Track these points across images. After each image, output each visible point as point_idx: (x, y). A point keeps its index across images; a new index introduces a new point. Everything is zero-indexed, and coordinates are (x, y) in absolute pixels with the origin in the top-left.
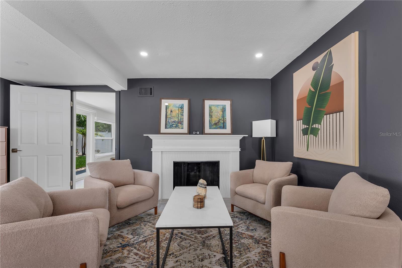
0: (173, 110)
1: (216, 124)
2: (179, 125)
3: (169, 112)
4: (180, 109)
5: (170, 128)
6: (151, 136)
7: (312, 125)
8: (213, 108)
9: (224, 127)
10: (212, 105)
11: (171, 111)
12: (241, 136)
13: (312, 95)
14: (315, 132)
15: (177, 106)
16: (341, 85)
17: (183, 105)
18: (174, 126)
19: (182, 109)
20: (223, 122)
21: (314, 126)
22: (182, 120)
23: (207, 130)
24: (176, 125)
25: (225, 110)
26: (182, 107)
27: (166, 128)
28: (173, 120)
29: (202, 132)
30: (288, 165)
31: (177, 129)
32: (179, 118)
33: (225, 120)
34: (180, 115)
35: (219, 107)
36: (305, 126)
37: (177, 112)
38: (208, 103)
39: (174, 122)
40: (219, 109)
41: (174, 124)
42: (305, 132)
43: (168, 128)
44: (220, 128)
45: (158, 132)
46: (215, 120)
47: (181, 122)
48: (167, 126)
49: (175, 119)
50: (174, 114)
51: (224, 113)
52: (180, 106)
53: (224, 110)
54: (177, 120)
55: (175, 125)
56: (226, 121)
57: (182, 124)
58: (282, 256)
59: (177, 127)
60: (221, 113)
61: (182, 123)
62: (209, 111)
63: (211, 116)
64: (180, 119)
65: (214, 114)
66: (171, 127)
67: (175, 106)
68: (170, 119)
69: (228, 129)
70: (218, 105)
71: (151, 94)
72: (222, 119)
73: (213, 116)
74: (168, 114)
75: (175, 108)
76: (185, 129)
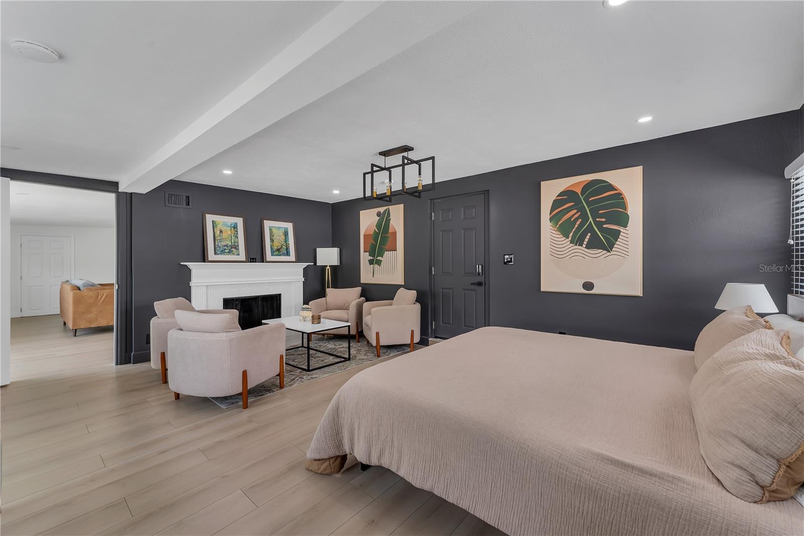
0: (223, 230)
1: (278, 250)
2: (233, 249)
3: (218, 233)
4: (233, 229)
5: (221, 254)
6: (190, 265)
7: (377, 257)
8: (274, 230)
9: (288, 254)
10: (273, 227)
11: (221, 232)
12: (305, 265)
13: (376, 235)
14: (379, 263)
15: (228, 225)
16: (395, 233)
17: (236, 223)
18: (226, 251)
19: (236, 230)
20: (285, 247)
21: (378, 258)
22: (236, 244)
23: (269, 256)
24: (230, 250)
25: (288, 234)
26: (235, 227)
27: (215, 253)
28: (224, 243)
29: (262, 259)
30: (359, 289)
31: (231, 255)
32: (233, 241)
34: (233, 237)
36: (371, 258)
37: (230, 233)
38: (268, 224)
39: (226, 246)
40: (281, 232)
41: (227, 248)
42: (371, 262)
43: (218, 254)
44: (284, 254)
45: (204, 258)
46: (277, 245)
47: (236, 247)
48: (216, 251)
49: (227, 242)
50: (225, 235)
51: (286, 237)
52: (233, 226)
53: (286, 234)
54: (230, 244)
55: (228, 251)
56: (289, 246)
57: (238, 249)
58: (377, 334)
59: (230, 252)
60: (283, 237)
61: (237, 248)
62: (270, 233)
63: (272, 240)
64: (234, 242)
65: (275, 238)
66: (223, 252)
67: (225, 224)
68: (220, 242)
69: (292, 257)
70: (279, 228)
71: (188, 205)
72: (285, 244)
73: (274, 241)
74: (216, 235)
75: (226, 228)
76: (242, 256)
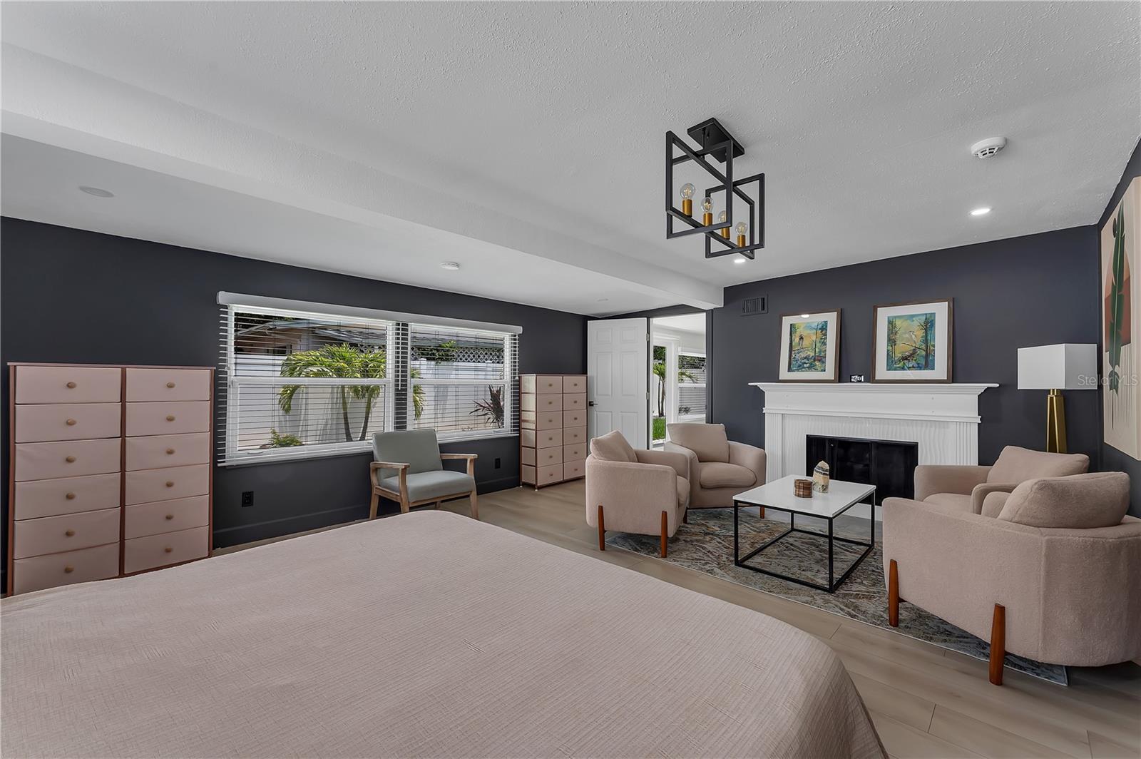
0: (804, 334)
1: (906, 359)
2: (817, 363)
3: (796, 340)
4: (819, 331)
5: (798, 370)
6: (762, 385)
8: (898, 323)
10: (895, 317)
11: (801, 338)
12: (982, 387)
14: (1116, 384)
15: (813, 326)
17: (826, 322)
18: (805, 365)
19: (823, 332)
20: (924, 353)
22: (822, 354)
23: (881, 371)
24: (811, 364)
25: (933, 325)
26: (823, 328)
27: (790, 370)
28: (803, 355)
29: (868, 377)
31: (812, 371)
32: (817, 350)
33: (932, 348)
34: (818, 345)
35: (914, 319)
37: (814, 338)
38: (884, 314)
39: (805, 358)
40: (917, 323)
41: (807, 362)
43: (794, 371)
44: (919, 367)
45: (774, 377)
46: (902, 348)
47: (821, 359)
48: (792, 366)
49: (809, 353)
50: (806, 342)
51: (929, 332)
52: (820, 327)
53: (929, 325)
54: (812, 354)
55: (808, 365)
56: (934, 350)
57: (824, 362)
59: (811, 367)
60: (921, 333)
61: (824, 360)
62: (889, 329)
63: (892, 341)
64: (819, 352)
65: (902, 338)
66: (800, 368)
67: (809, 327)
68: (798, 353)
69: (940, 371)
70: (913, 316)
71: (763, 310)
72: (924, 347)
73: (898, 342)
74: (793, 344)
75: (809, 332)
76: (830, 372)
